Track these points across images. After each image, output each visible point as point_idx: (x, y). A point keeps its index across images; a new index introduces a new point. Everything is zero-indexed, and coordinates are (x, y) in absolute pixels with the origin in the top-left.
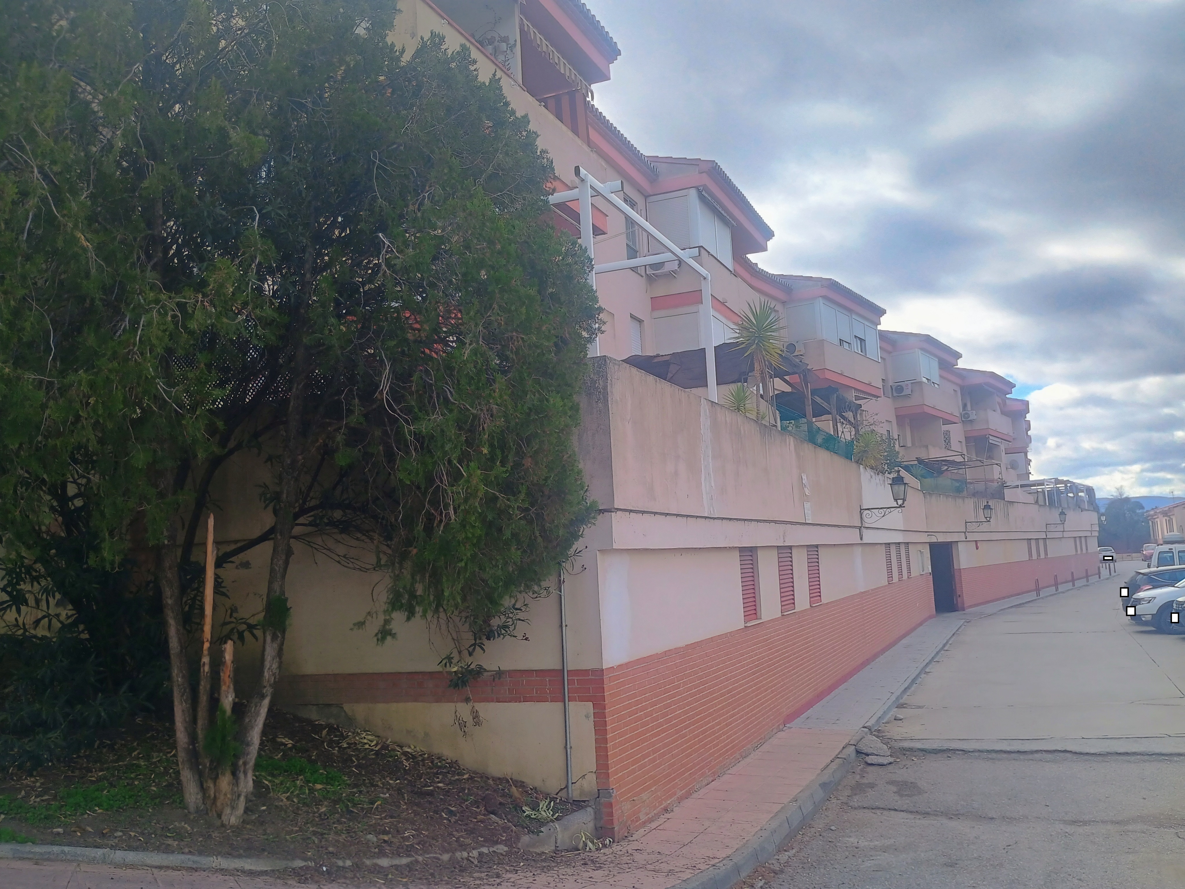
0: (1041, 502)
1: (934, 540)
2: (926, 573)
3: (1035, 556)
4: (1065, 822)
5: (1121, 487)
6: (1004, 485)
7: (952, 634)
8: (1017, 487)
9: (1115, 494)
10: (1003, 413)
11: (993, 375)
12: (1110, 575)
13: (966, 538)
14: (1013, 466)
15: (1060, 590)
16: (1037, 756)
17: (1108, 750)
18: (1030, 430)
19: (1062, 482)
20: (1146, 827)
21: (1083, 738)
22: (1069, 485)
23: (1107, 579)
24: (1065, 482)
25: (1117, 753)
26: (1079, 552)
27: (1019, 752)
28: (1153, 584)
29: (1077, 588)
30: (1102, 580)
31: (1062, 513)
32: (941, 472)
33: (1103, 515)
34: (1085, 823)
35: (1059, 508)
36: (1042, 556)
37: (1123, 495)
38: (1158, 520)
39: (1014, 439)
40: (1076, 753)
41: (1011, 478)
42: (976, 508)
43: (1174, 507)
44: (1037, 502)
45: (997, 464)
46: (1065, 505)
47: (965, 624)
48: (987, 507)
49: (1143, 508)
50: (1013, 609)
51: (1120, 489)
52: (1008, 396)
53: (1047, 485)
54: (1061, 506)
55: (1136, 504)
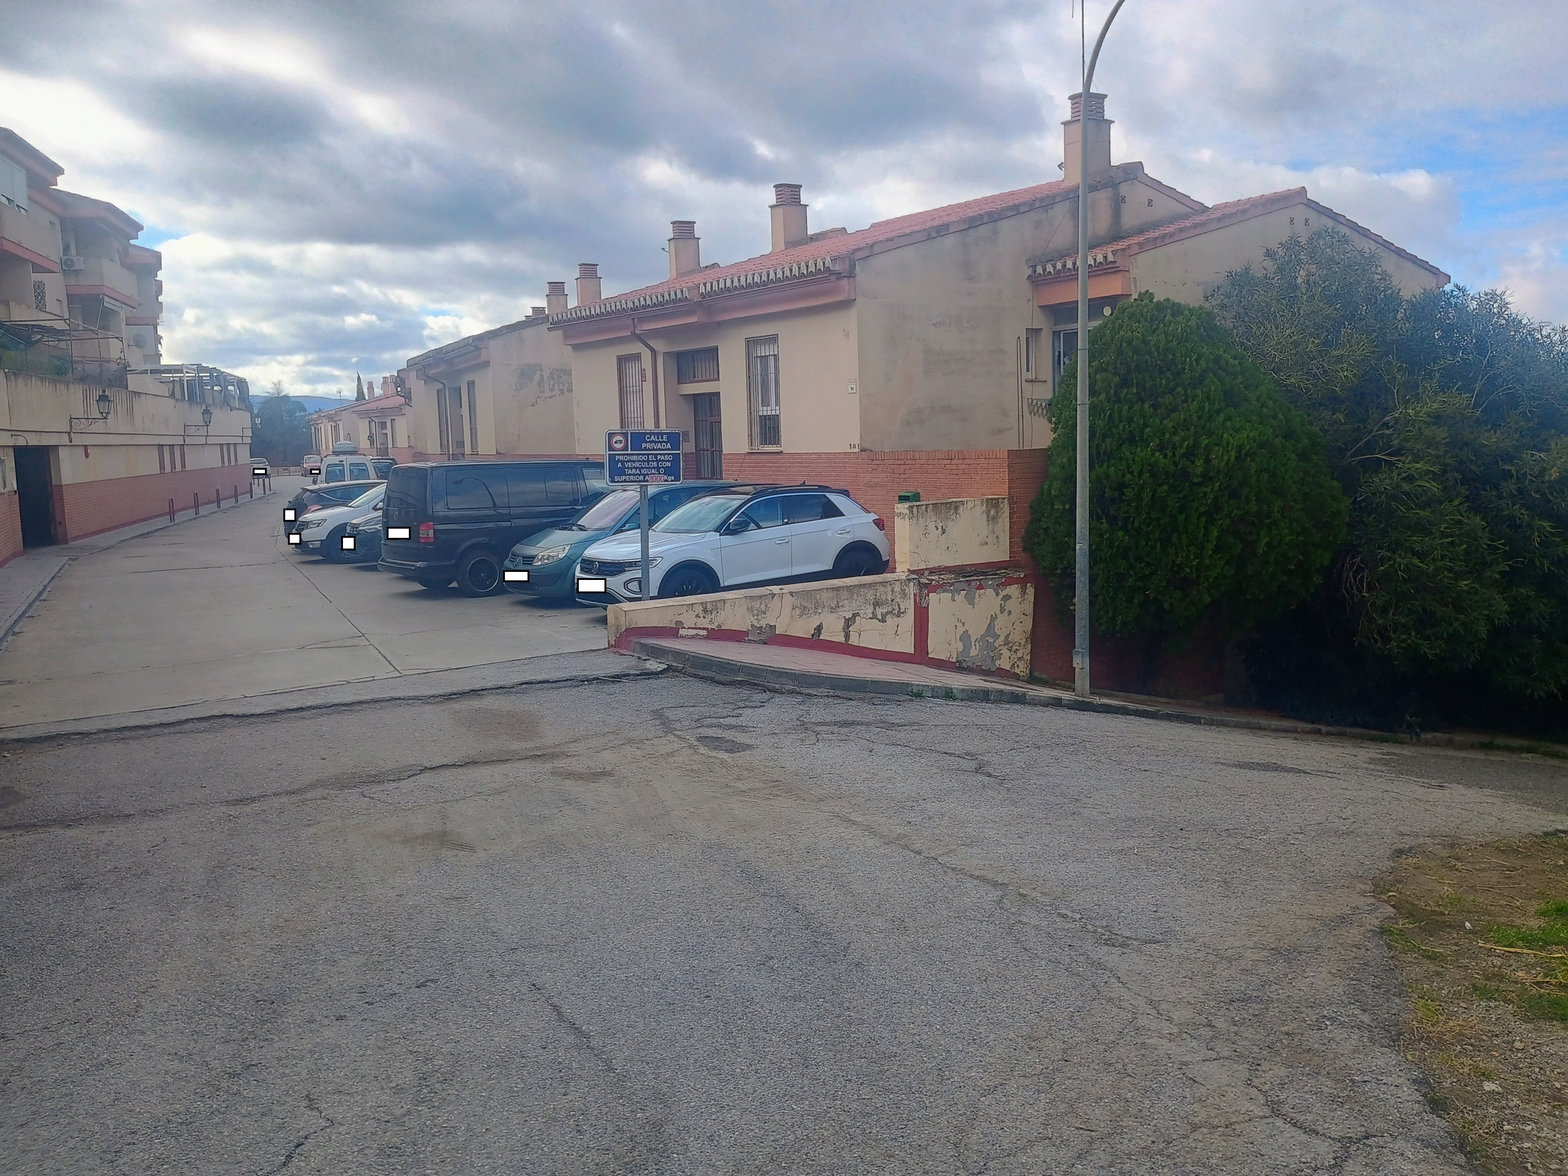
0: (178, 394)
1: (21, 442)
2: (9, 492)
3: (168, 468)
4: (228, 803)
5: (279, 382)
6: (128, 369)
7: (51, 578)
8: (145, 372)
9: (271, 391)
10: (124, 265)
11: (110, 208)
12: (265, 494)
13: (71, 442)
14: (138, 343)
15: (201, 513)
16: (187, 727)
17: (278, 708)
18: (161, 294)
19: (207, 369)
20: (327, 791)
21: (246, 697)
22: (215, 374)
23: (261, 498)
24: (211, 371)
25: (289, 710)
26: (226, 464)
27: (161, 725)
28: (322, 503)
29: (223, 510)
30: (256, 499)
31: (206, 412)
32: (30, 344)
33: (257, 416)
34: (253, 800)
35: (202, 404)
36: (179, 468)
37: (281, 392)
38: (322, 426)
39: (139, 305)
40: (238, 716)
41: (135, 359)
42: (85, 397)
43: (341, 411)
44: (172, 395)
45: (117, 338)
46: (209, 401)
47: (70, 562)
48: (103, 398)
49: (305, 410)
50: (139, 540)
51: (278, 385)
52: (132, 242)
53: (187, 372)
54: (204, 401)
55: (296, 404)
